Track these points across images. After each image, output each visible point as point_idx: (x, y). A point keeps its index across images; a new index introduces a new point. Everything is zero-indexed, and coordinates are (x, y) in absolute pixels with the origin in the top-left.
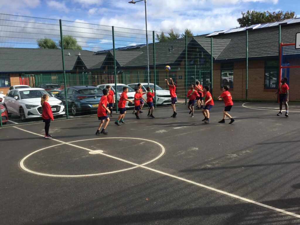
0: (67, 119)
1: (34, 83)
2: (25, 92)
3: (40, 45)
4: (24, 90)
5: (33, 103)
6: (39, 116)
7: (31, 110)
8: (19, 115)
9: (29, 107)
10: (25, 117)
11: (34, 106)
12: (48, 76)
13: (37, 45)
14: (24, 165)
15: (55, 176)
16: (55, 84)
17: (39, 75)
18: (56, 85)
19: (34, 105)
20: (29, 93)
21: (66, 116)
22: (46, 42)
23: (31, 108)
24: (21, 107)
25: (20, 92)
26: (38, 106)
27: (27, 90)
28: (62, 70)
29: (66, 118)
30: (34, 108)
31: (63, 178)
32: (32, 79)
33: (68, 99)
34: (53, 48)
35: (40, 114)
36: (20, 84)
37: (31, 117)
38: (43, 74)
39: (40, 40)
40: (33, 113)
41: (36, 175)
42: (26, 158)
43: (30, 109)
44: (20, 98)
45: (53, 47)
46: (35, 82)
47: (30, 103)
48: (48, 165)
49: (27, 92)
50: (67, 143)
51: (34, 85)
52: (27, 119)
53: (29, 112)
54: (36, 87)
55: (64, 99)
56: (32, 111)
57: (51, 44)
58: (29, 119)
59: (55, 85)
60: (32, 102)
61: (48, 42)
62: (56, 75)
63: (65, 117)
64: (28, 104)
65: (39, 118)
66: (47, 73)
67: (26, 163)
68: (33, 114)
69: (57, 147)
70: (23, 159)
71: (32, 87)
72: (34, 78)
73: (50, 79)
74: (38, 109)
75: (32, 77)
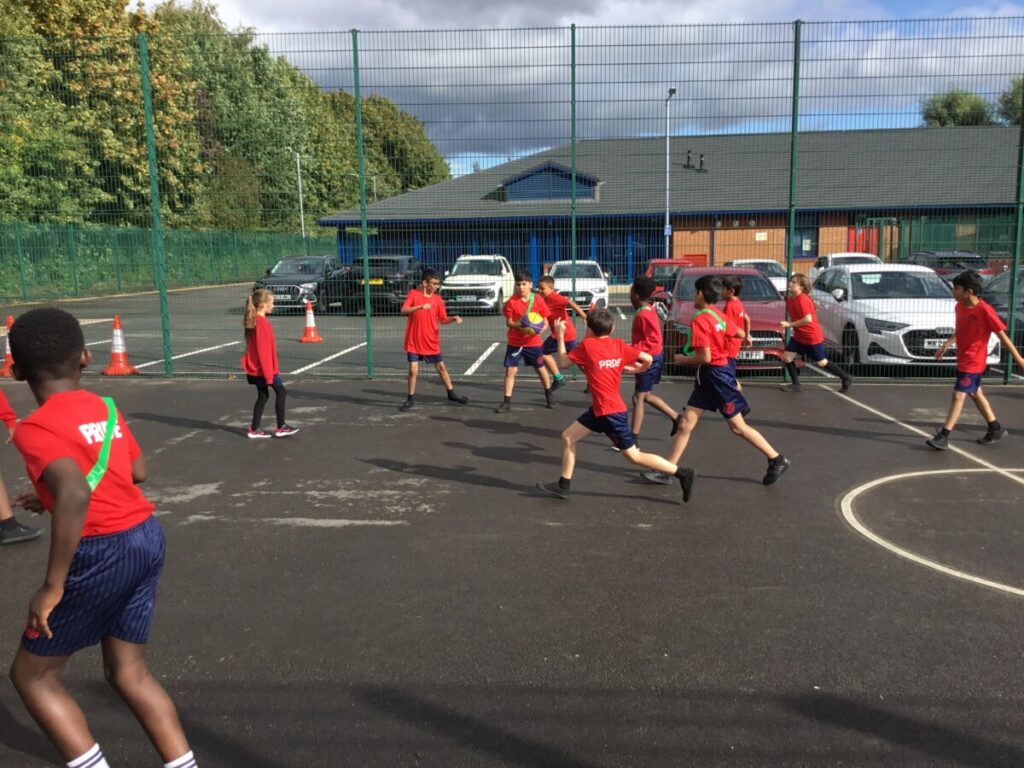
0: (1005, 384)
1: (895, 246)
2: (868, 276)
3: (927, 116)
4: (864, 270)
6: (905, 362)
7: (883, 337)
8: (841, 352)
9: (877, 328)
11: (893, 326)
14: (853, 512)
16: (969, 252)
19: (893, 320)
20: (878, 281)
21: (1002, 372)
22: (951, 102)
23: (883, 332)
24: (850, 325)
25: (853, 274)
29: (1001, 379)
30: (893, 333)
32: (889, 234)
34: (977, 124)
35: (909, 355)
36: (848, 251)
37: (878, 360)
40: (887, 350)
42: (862, 493)
43: (879, 336)
45: (976, 118)
46: (899, 245)
47: (882, 313)
50: (1003, 471)
51: (895, 254)
52: (865, 366)
53: (874, 344)
54: (901, 261)
56: (885, 340)
58: (873, 366)
60: (889, 310)
61: (960, 101)
64: (876, 318)
68: (888, 354)
72: (895, 229)
74: (905, 336)
75: (889, 228)
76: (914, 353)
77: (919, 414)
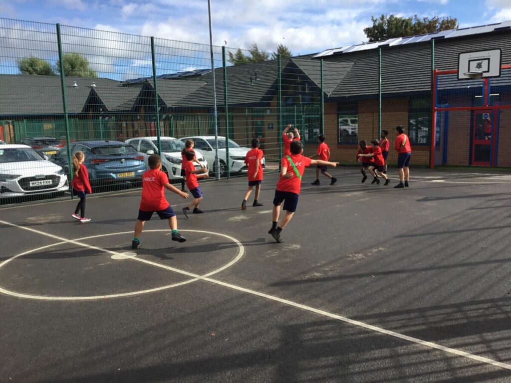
0: (72, 199)
1: (12, 135)
3: (22, 69)
5: (11, 171)
6: (21, 195)
7: (7, 183)
9: (3, 179)
11: (12, 177)
12: (36, 124)
13: (15, 68)
15: (51, 298)
16: (50, 137)
17: (20, 122)
18: (52, 139)
19: (11, 174)
20: (2, 154)
21: (70, 193)
22: (32, 63)
23: (7, 180)
26: (19, 176)
28: (62, 112)
29: (70, 197)
30: (12, 180)
31: (65, 302)
32: (8, 129)
34: (46, 75)
35: (23, 190)
37: (6, 195)
38: (28, 121)
39: (22, 59)
40: (10, 189)
41: (17, 298)
43: (4, 182)
45: (46, 72)
46: (15, 135)
47: (4, 171)
48: (38, 280)
50: (71, 241)
51: (13, 140)
53: (2, 187)
54: (16, 143)
55: (67, 164)
56: (8, 185)
57: (41, 66)
60: (8, 169)
61: (36, 63)
62: (51, 122)
63: (68, 195)
64: (1, 173)
65: (21, 197)
66: (34, 119)
68: (11, 191)
69: (54, 248)
71: (8, 144)
72: (11, 126)
73: (40, 128)
74: (19, 181)
75: (7, 125)
76: (25, 189)
77: (30, 220)
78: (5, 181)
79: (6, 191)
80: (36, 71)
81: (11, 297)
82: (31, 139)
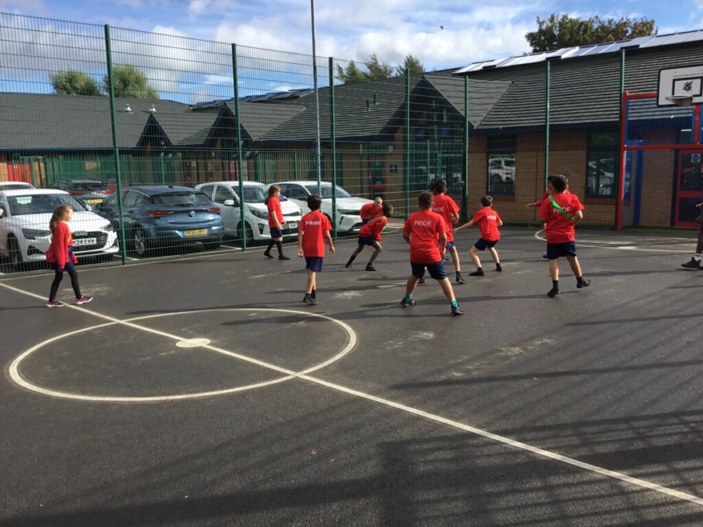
0: (123, 264)
1: (44, 177)
2: (22, 198)
3: (56, 86)
4: (19, 194)
5: (42, 225)
7: (36, 241)
8: (7, 255)
9: (31, 236)
10: (20, 258)
11: (43, 233)
12: (76, 162)
13: (49, 85)
14: (19, 373)
15: (95, 399)
16: (94, 179)
17: (54, 159)
18: (97, 182)
19: (42, 229)
20: (30, 201)
21: (120, 256)
22: (71, 79)
23: (36, 237)
24: (11, 235)
25: (8, 198)
27: (25, 194)
28: (111, 145)
29: (121, 262)
30: (43, 238)
31: (115, 403)
32: (37, 168)
33: (125, 216)
34: (90, 95)
36: (9, 180)
37: (35, 258)
38: (65, 157)
39: (57, 74)
40: (40, 250)
41: (50, 397)
42: (24, 357)
43: (33, 241)
44: (9, 214)
45: (89, 91)
46: (46, 176)
47: (33, 224)
48: (78, 373)
49: (26, 198)
50: (123, 322)
51: (44, 182)
52: (25, 263)
53: (30, 247)
54: (48, 187)
55: (117, 217)
56: (38, 244)
57: (83, 83)
58: (32, 262)
59: (94, 182)
60: (38, 222)
61: (77, 78)
62: (96, 159)
63: (118, 259)
64: (29, 228)
66: (74, 154)
67: (24, 369)
68: (42, 253)
69: (99, 331)
70: (16, 360)
71: (37, 188)
72: (42, 165)
73: (82, 168)
75: (37, 163)
77: (67, 293)
78: (34, 239)
79: (34, 253)
80: (75, 89)
81: (42, 395)
82: (69, 182)
